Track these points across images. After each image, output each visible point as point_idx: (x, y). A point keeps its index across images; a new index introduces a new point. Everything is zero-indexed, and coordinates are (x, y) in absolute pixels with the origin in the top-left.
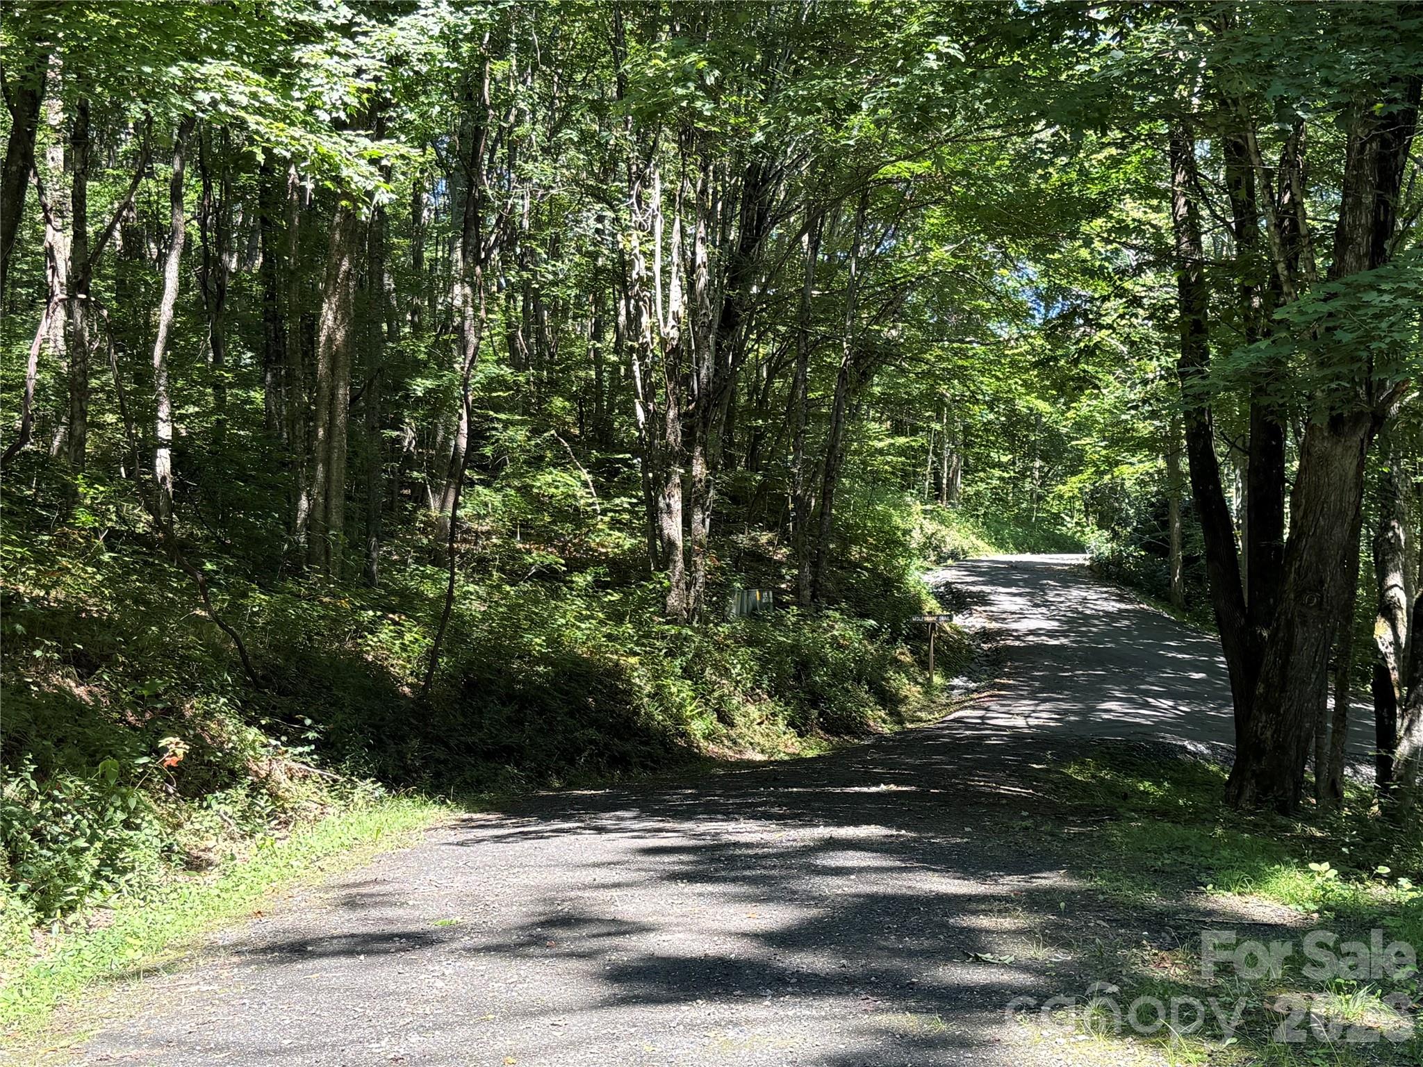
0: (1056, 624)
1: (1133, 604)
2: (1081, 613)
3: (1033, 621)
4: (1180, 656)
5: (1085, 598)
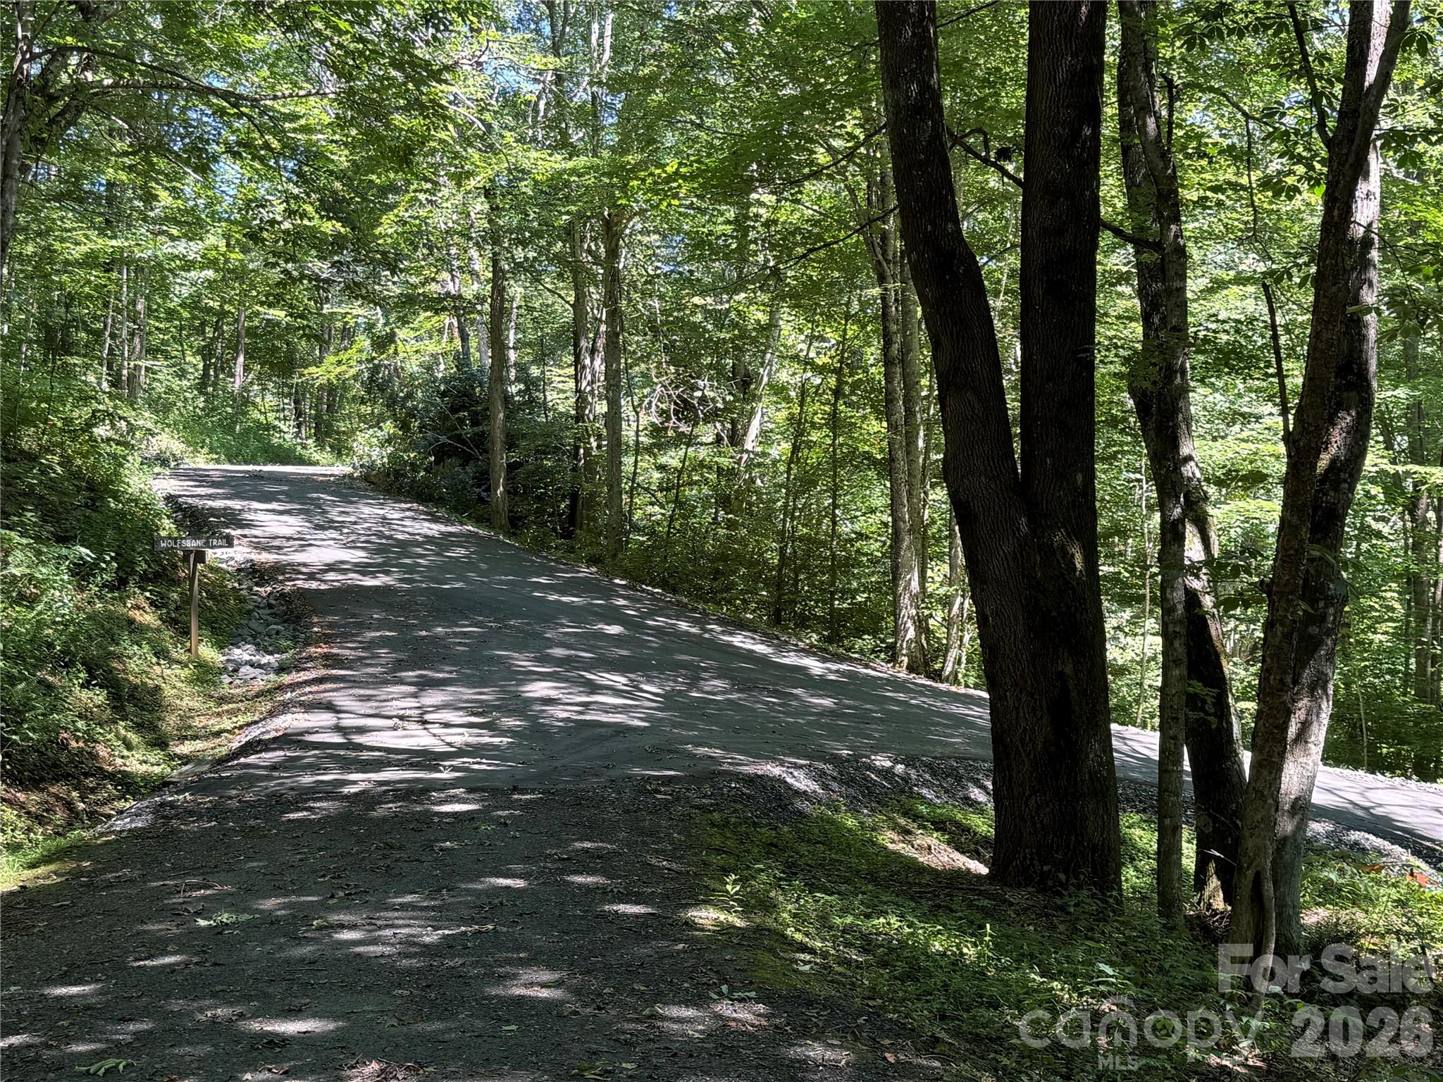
0: (362, 554)
1: (453, 525)
2: (390, 537)
3: (324, 552)
4: (565, 599)
5: (384, 518)
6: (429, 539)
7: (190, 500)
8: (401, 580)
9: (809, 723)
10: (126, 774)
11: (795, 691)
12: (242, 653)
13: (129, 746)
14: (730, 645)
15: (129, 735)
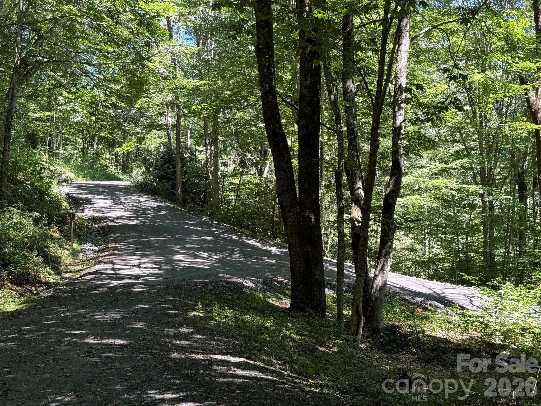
0: (130, 213)
1: (162, 203)
2: (140, 208)
3: (118, 212)
4: (195, 228)
5: (139, 201)
6: (153, 208)
7: (74, 195)
8: (142, 222)
9: (264, 268)
10: (48, 283)
11: (263, 258)
12: (87, 246)
13: (50, 274)
14: (248, 243)
15: (50, 271)
